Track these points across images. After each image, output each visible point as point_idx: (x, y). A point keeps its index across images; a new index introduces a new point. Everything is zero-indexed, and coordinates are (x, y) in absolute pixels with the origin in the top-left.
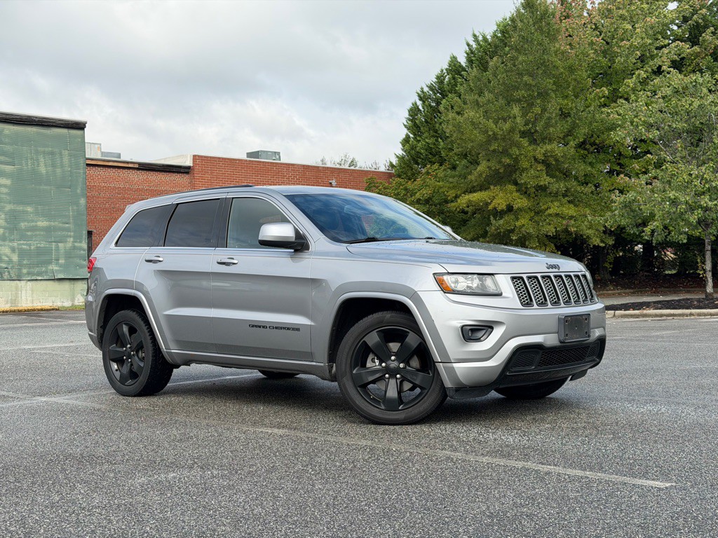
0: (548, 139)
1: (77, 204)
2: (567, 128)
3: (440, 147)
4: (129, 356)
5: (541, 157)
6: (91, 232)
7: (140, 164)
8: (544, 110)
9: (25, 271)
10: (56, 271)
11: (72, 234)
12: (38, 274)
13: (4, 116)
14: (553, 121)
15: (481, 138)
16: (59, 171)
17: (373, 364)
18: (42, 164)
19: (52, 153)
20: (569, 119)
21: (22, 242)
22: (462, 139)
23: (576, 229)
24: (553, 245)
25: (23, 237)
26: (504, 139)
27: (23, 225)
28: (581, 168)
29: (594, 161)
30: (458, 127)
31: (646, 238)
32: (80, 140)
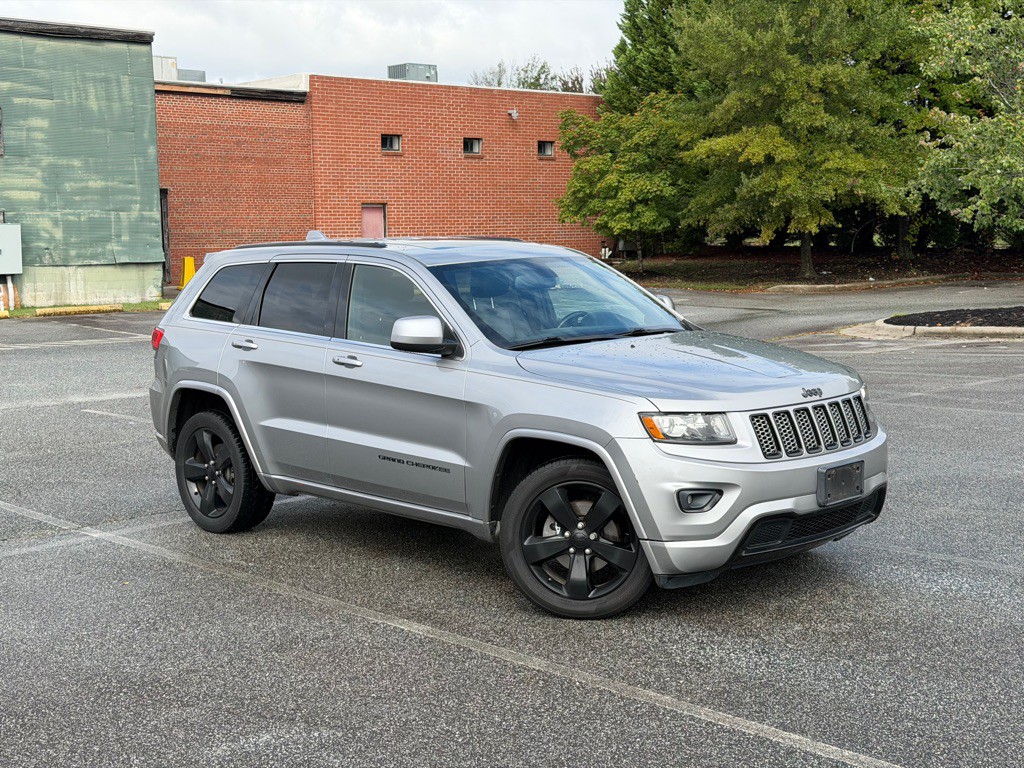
0: (827, 55)
1: (144, 154)
2: (858, 39)
3: (671, 60)
4: (213, 477)
5: (817, 84)
6: (166, 190)
7: (233, 90)
8: (824, 11)
9: (73, 253)
10: (118, 252)
11: (138, 198)
12: (92, 257)
13: (36, 27)
14: (838, 30)
15: (729, 55)
16: (116, 106)
17: (552, 532)
18: (92, 97)
19: (106, 81)
20: (861, 24)
21: (67, 211)
22: (702, 56)
23: (864, 192)
24: (831, 214)
25: (68, 204)
26: (763, 58)
27: (68, 186)
28: (876, 98)
29: (896, 87)
30: (696, 38)
31: (965, 220)
32: (145, 60)
